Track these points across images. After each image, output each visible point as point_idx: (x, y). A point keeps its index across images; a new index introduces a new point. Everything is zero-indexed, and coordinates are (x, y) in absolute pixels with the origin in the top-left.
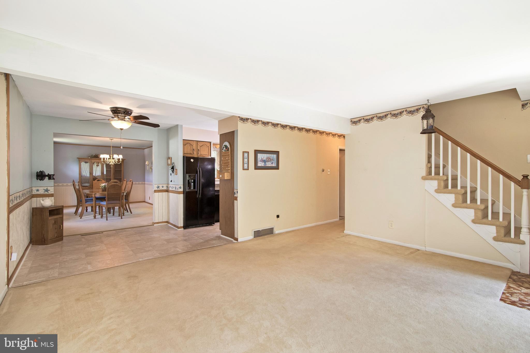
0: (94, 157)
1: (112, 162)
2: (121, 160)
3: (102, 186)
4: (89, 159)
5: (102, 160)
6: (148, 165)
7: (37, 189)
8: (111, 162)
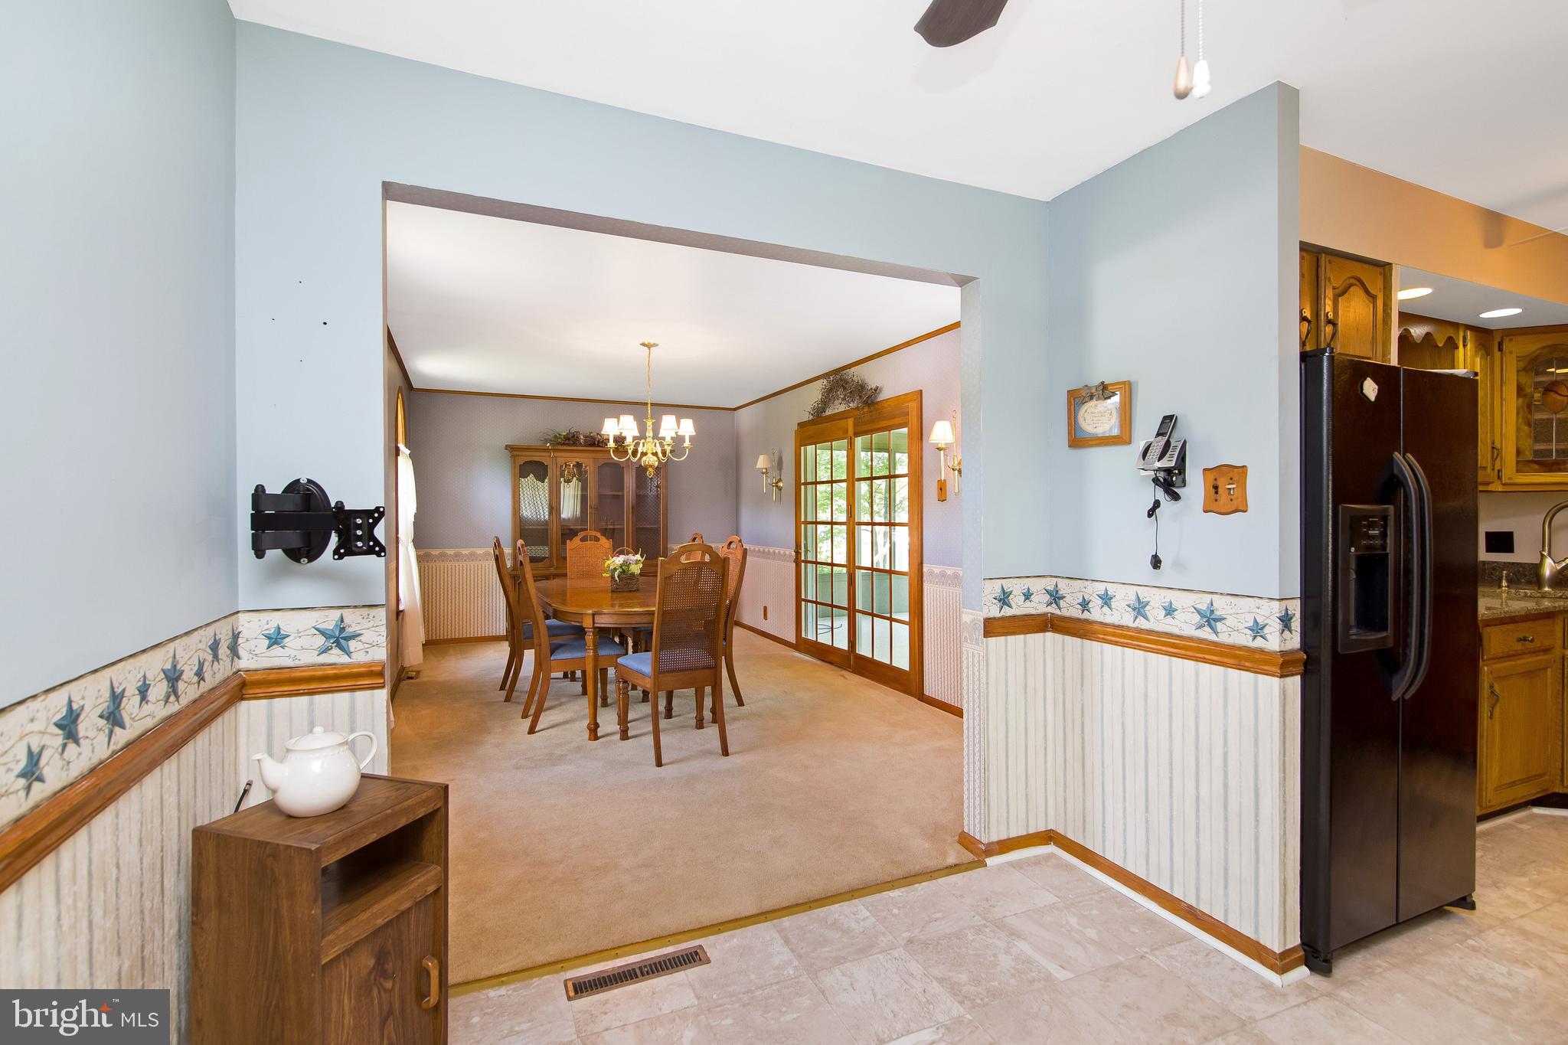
0: (564, 444)
1: (649, 452)
2: (687, 444)
3: (612, 567)
4: (547, 450)
5: (612, 444)
6: (766, 473)
7: (273, 625)
8: (646, 454)
